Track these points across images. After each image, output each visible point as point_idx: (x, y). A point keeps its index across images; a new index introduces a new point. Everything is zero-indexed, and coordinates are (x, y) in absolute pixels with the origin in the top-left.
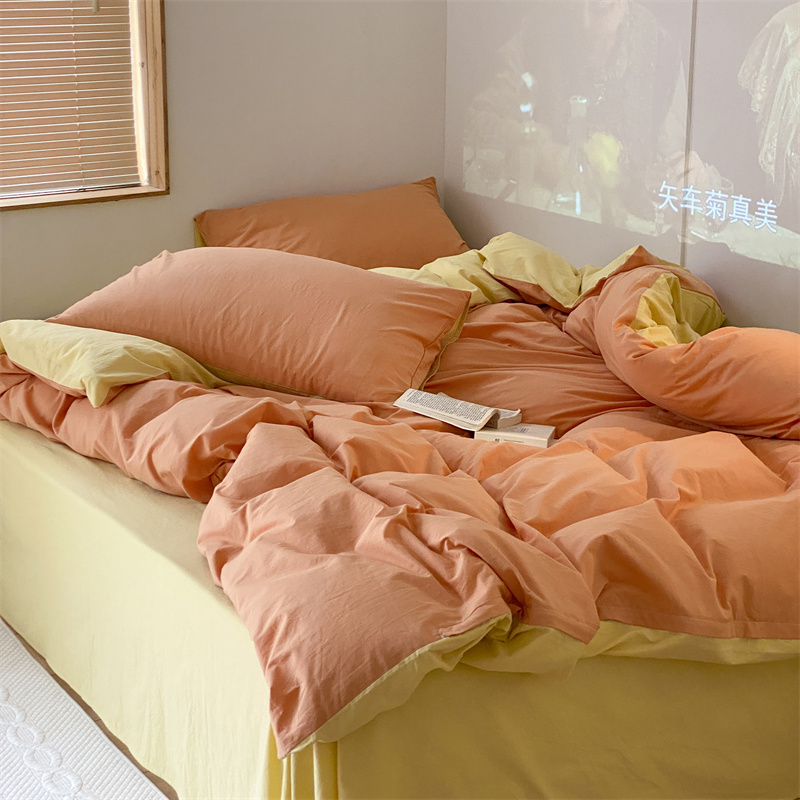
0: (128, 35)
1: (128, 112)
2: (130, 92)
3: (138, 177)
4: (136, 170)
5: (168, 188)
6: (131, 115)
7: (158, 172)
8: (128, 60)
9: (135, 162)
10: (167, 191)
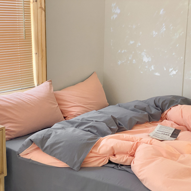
2: (32, 61)
3: (34, 84)
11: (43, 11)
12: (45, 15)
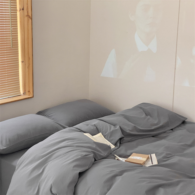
0: (18, 54)
1: (18, 75)
2: (18, 69)
3: (20, 93)
4: (20, 91)
5: (33, 96)
6: (19, 76)
7: (29, 91)
8: (18, 60)
9: (19, 89)
10: (33, 97)
11: (30, 19)
12: (32, 23)
